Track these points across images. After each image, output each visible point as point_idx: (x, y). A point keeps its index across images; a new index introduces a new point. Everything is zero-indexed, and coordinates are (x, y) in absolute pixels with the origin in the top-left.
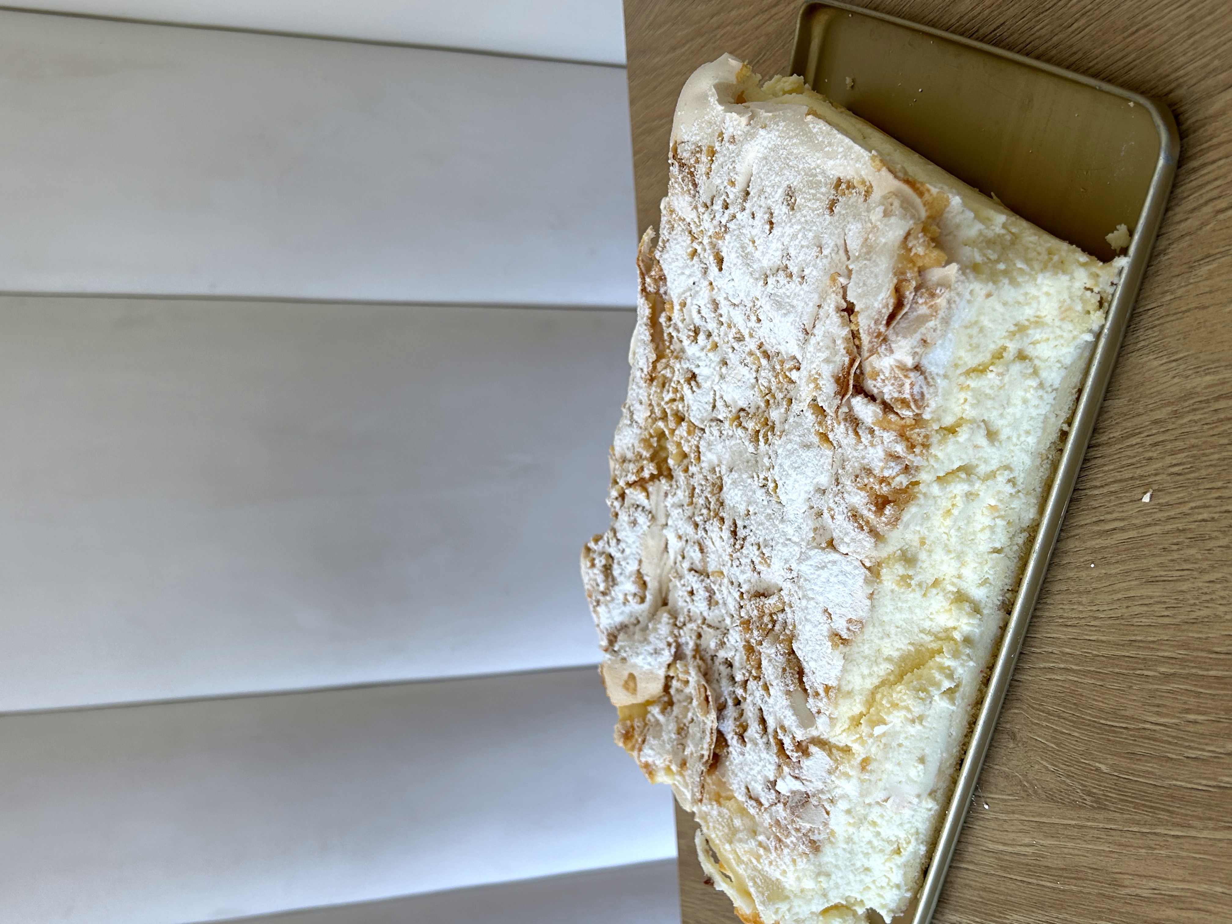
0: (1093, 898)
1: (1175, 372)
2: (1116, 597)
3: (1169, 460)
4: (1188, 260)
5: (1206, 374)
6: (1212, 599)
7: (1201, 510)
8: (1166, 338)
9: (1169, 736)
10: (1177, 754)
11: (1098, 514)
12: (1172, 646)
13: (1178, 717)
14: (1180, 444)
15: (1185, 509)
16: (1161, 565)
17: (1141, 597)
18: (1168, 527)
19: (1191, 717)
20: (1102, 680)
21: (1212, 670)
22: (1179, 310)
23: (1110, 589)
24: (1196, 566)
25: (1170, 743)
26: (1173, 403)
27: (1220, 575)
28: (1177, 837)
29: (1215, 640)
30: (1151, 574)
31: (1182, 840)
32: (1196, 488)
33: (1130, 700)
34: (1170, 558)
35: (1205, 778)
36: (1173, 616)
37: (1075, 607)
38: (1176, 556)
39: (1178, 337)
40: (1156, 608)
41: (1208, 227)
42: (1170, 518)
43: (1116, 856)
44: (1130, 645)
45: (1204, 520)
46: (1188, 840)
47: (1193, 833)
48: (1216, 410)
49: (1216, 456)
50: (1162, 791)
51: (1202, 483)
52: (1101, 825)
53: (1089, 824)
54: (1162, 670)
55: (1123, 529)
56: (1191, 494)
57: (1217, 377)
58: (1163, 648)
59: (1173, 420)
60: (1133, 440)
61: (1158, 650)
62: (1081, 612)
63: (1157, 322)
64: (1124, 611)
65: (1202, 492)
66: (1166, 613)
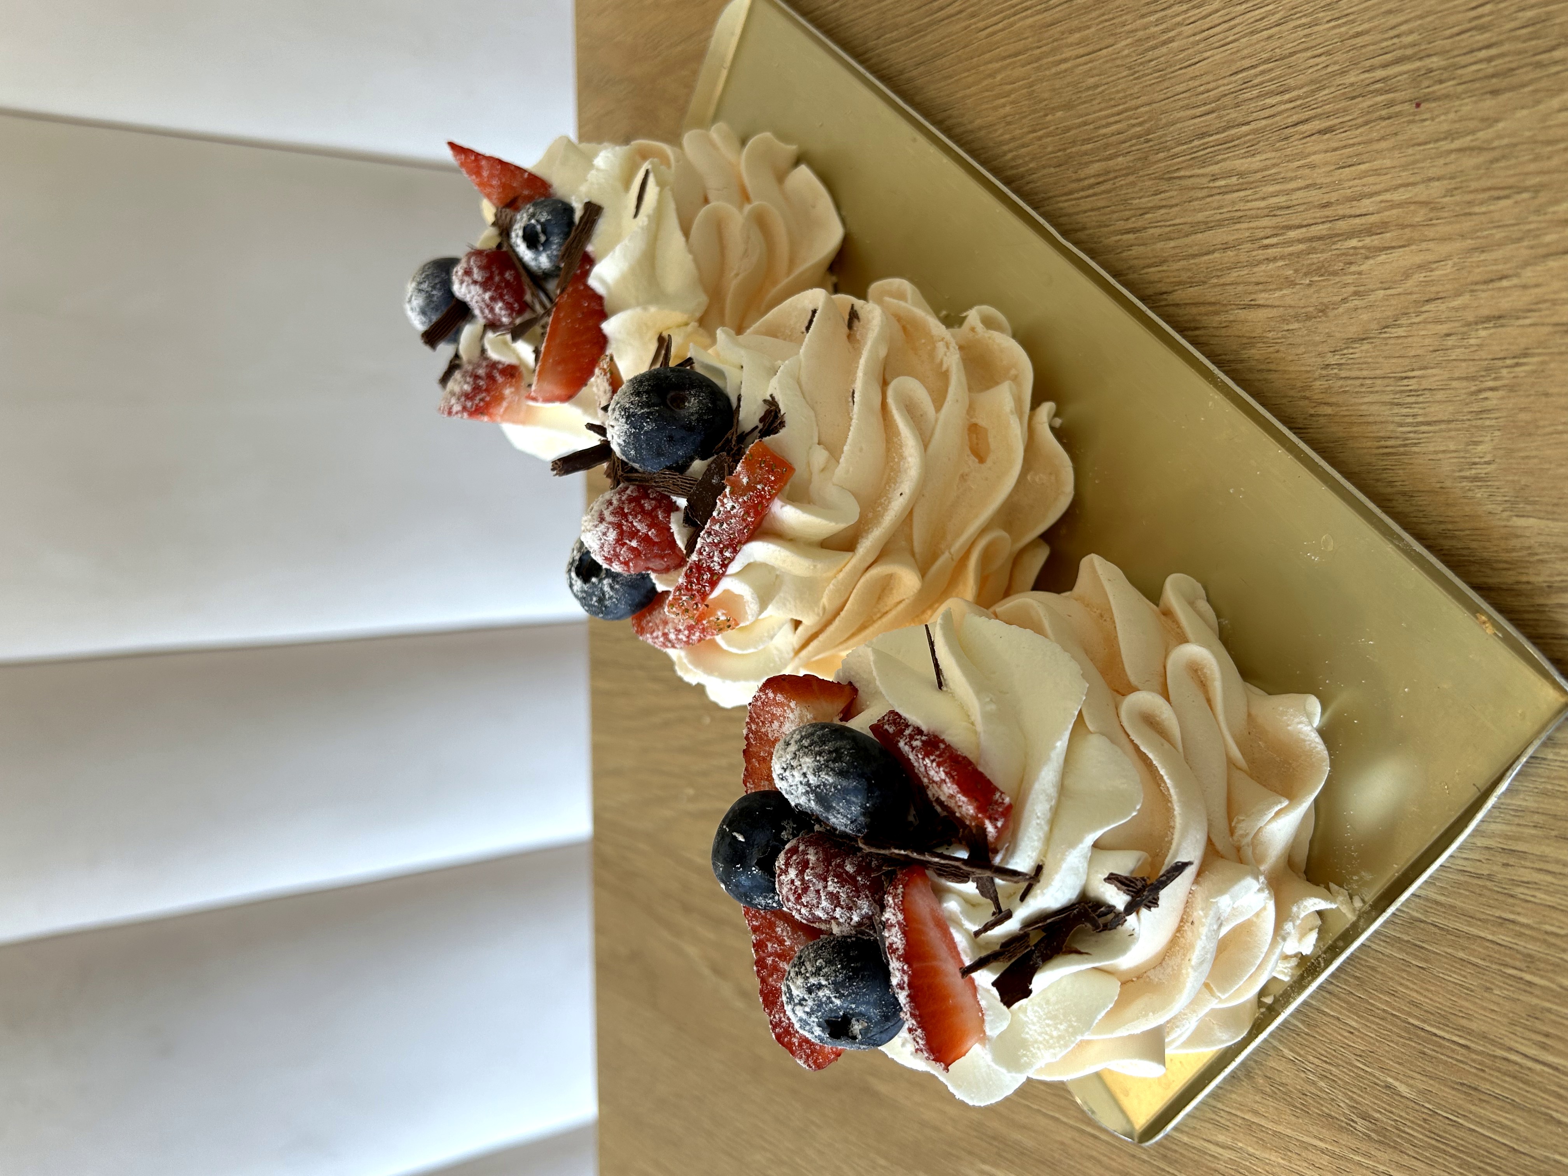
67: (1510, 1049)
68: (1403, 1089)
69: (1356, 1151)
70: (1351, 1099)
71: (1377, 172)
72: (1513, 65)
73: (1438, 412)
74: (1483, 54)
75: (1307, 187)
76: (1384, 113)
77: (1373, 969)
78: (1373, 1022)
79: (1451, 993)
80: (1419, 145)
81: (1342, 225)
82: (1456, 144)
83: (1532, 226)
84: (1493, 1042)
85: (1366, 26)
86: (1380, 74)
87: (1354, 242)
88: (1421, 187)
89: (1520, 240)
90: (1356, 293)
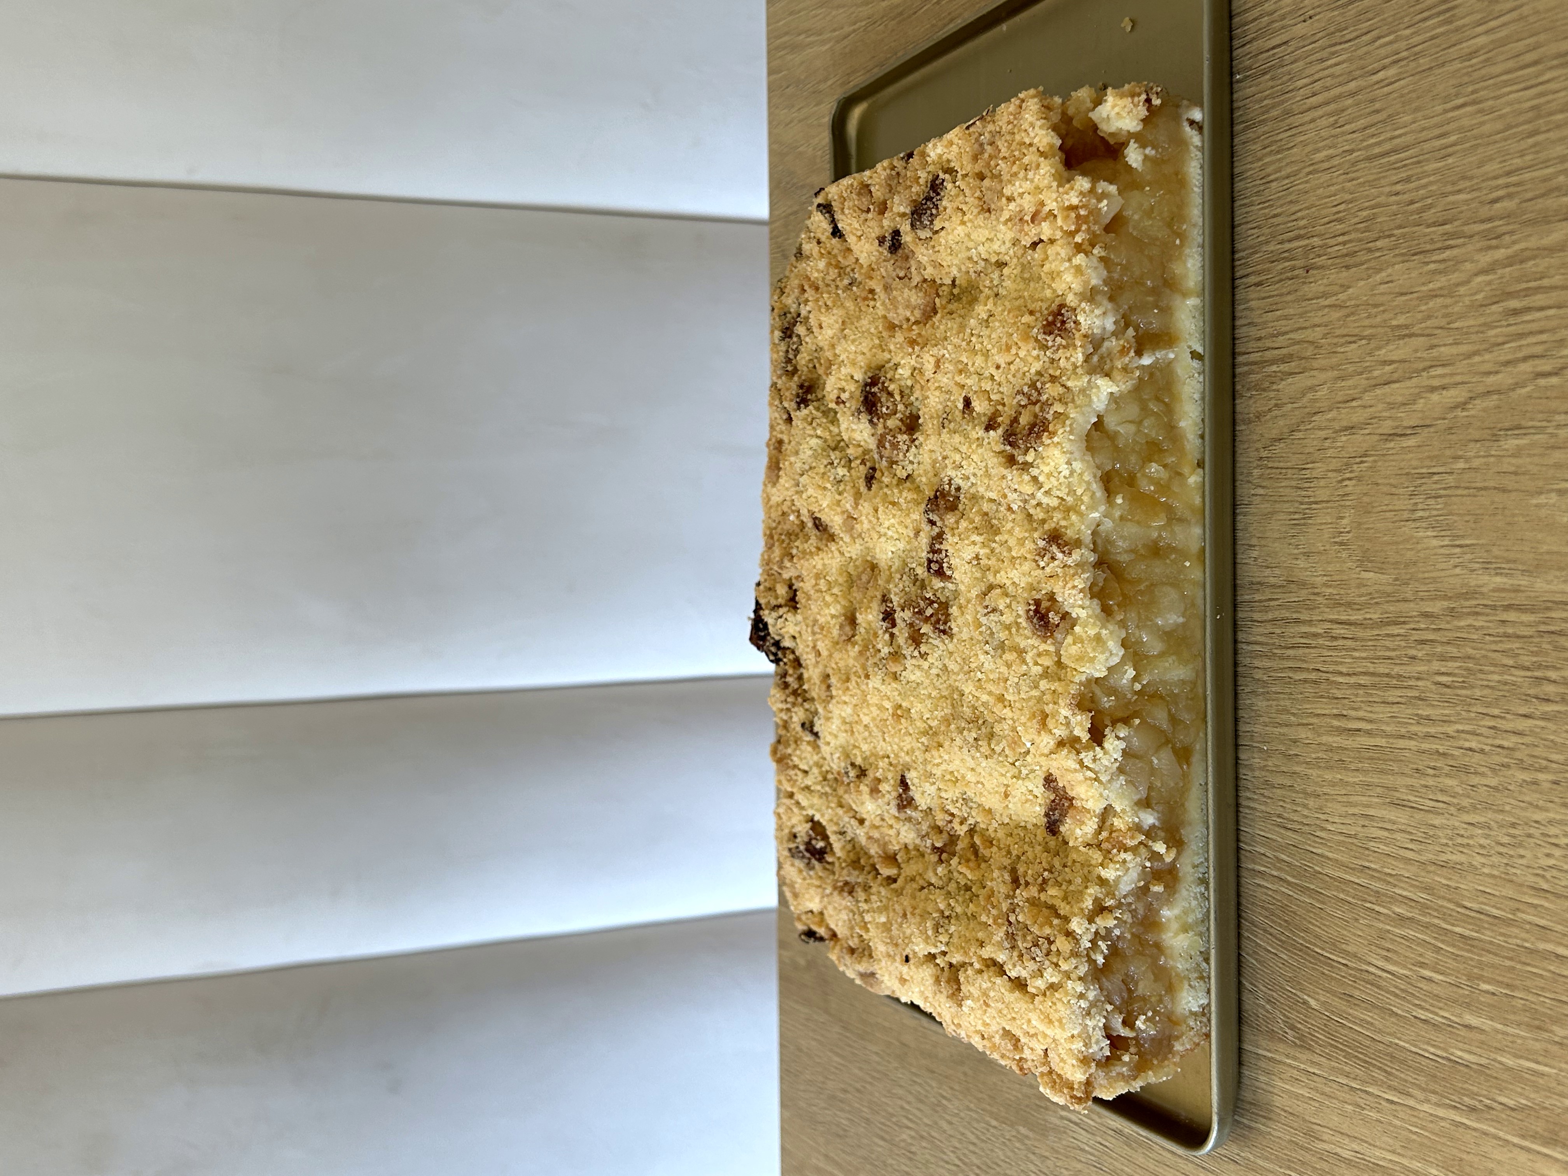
0: (1284, 1143)
1: (1457, 560)
2: (1351, 810)
3: (1436, 666)
4: (1492, 425)
5: (1497, 574)
6: (1468, 845)
7: (1468, 736)
8: (1453, 515)
9: (1396, 987)
10: (1403, 1010)
11: (1339, 706)
12: (1413, 886)
13: (1410, 969)
14: (1453, 651)
15: (1450, 729)
16: (1411, 788)
17: (1382, 820)
18: (1425, 746)
19: (1427, 973)
20: (1323, 903)
21: (1458, 926)
22: (1473, 485)
23: (1345, 799)
24: (1455, 801)
25: (1396, 996)
26: (1450, 598)
27: (1482, 820)
28: (1392, 1102)
29: (1465, 893)
30: (1397, 795)
31: (1398, 1108)
32: (1466, 708)
33: (1355, 934)
34: (1423, 782)
35: (1434, 1046)
36: (1418, 852)
37: (1299, 809)
38: (1431, 782)
39: (1467, 518)
40: (1398, 836)
41: (1524, 391)
42: (1428, 736)
43: (1317, 1105)
44: (1362, 871)
45: (1470, 749)
46: (1404, 1109)
47: (1411, 1102)
48: (1503, 621)
49: (1496, 677)
50: (1381, 1047)
51: (1475, 704)
52: (1302, 1066)
53: (1288, 1061)
54: (1398, 910)
55: (1369, 733)
56: (1459, 714)
57: (1511, 582)
58: (1402, 885)
59: (1448, 618)
60: (1396, 630)
61: (1395, 886)
62: (1307, 817)
63: (1442, 492)
64: (1359, 829)
65: (1473, 715)
66: (1410, 846)
67: (1370, 963)
68: (1313, 1003)
69: (1287, 1056)
70: (1284, 1015)
71: (1286, 317)
72: (1356, 249)
73: (1323, 494)
74: (1341, 239)
75: (1249, 324)
76: (1289, 274)
77: (1295, 913)
78: (1296, 954)
79: (1336, 924)
80: (1309, 300)
81: (1269, 355)
82: (1327, 302)
83: (1368, 364)
84: (1360, 960)
85: (1279, 210)
86: (1287, 246)
87: (1274, 368)
88: (1310, 330)
89: (1361, 373)
90: (1276, 405)
